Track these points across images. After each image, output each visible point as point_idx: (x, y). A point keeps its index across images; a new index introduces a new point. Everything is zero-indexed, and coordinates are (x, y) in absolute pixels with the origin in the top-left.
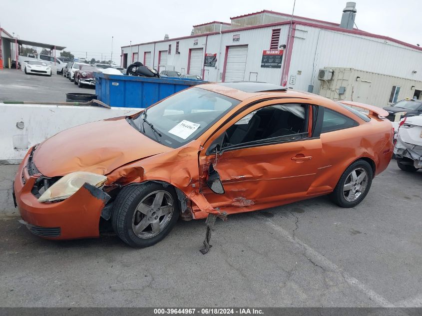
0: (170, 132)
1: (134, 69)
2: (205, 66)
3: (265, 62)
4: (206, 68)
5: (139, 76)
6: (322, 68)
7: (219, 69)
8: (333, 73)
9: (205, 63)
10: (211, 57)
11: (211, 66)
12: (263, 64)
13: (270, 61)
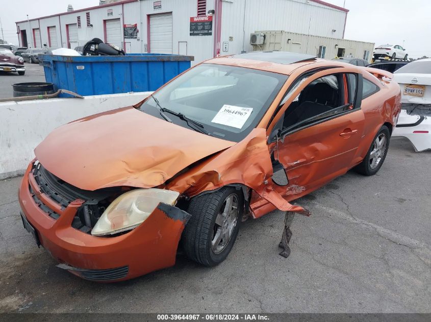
0: (213, 121)
1: (93, 48)
2: (125, 38)
3: (193, 30)
4: (127, 40)
5: (100, 55)
6: (253, 32)
7: (142, 41)
8: (264, 37)
9: (125, 35)
10: (131, 28)
11: (132, 38)
12: (192, 32)
13: (200, 27)
